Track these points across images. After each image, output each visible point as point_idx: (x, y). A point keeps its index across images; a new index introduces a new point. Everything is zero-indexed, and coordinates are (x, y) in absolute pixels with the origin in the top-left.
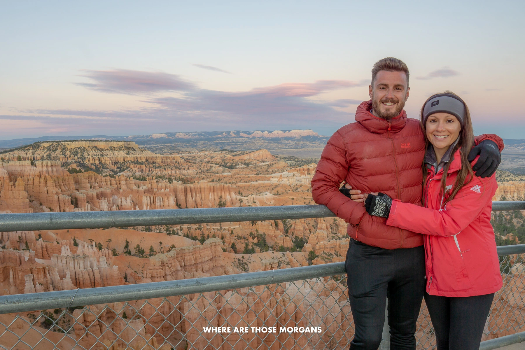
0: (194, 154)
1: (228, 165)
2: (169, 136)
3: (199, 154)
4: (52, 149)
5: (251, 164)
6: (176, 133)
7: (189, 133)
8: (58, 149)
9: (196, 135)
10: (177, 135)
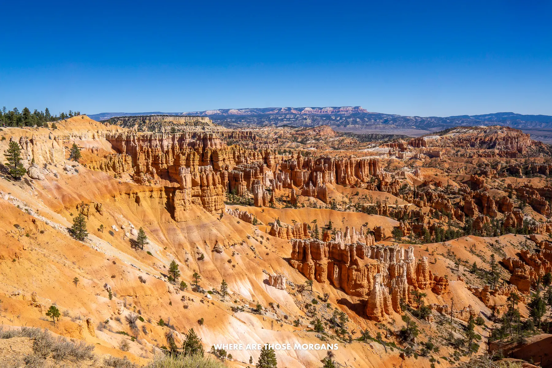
0: (257, 129)
1: (298, 140)
2: (222, 113)
3: (262, 129)
4: (129, 124)
5: (321, 139)
6: (229, 109)
7: (241, 109)
8: (135, 124)
9: (248, 112)
10: (230, 111)
